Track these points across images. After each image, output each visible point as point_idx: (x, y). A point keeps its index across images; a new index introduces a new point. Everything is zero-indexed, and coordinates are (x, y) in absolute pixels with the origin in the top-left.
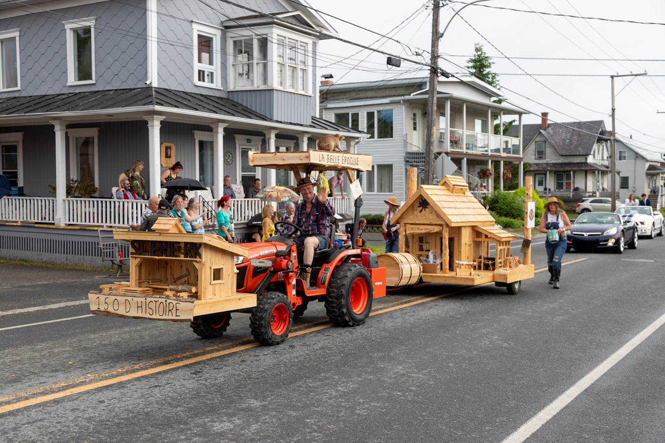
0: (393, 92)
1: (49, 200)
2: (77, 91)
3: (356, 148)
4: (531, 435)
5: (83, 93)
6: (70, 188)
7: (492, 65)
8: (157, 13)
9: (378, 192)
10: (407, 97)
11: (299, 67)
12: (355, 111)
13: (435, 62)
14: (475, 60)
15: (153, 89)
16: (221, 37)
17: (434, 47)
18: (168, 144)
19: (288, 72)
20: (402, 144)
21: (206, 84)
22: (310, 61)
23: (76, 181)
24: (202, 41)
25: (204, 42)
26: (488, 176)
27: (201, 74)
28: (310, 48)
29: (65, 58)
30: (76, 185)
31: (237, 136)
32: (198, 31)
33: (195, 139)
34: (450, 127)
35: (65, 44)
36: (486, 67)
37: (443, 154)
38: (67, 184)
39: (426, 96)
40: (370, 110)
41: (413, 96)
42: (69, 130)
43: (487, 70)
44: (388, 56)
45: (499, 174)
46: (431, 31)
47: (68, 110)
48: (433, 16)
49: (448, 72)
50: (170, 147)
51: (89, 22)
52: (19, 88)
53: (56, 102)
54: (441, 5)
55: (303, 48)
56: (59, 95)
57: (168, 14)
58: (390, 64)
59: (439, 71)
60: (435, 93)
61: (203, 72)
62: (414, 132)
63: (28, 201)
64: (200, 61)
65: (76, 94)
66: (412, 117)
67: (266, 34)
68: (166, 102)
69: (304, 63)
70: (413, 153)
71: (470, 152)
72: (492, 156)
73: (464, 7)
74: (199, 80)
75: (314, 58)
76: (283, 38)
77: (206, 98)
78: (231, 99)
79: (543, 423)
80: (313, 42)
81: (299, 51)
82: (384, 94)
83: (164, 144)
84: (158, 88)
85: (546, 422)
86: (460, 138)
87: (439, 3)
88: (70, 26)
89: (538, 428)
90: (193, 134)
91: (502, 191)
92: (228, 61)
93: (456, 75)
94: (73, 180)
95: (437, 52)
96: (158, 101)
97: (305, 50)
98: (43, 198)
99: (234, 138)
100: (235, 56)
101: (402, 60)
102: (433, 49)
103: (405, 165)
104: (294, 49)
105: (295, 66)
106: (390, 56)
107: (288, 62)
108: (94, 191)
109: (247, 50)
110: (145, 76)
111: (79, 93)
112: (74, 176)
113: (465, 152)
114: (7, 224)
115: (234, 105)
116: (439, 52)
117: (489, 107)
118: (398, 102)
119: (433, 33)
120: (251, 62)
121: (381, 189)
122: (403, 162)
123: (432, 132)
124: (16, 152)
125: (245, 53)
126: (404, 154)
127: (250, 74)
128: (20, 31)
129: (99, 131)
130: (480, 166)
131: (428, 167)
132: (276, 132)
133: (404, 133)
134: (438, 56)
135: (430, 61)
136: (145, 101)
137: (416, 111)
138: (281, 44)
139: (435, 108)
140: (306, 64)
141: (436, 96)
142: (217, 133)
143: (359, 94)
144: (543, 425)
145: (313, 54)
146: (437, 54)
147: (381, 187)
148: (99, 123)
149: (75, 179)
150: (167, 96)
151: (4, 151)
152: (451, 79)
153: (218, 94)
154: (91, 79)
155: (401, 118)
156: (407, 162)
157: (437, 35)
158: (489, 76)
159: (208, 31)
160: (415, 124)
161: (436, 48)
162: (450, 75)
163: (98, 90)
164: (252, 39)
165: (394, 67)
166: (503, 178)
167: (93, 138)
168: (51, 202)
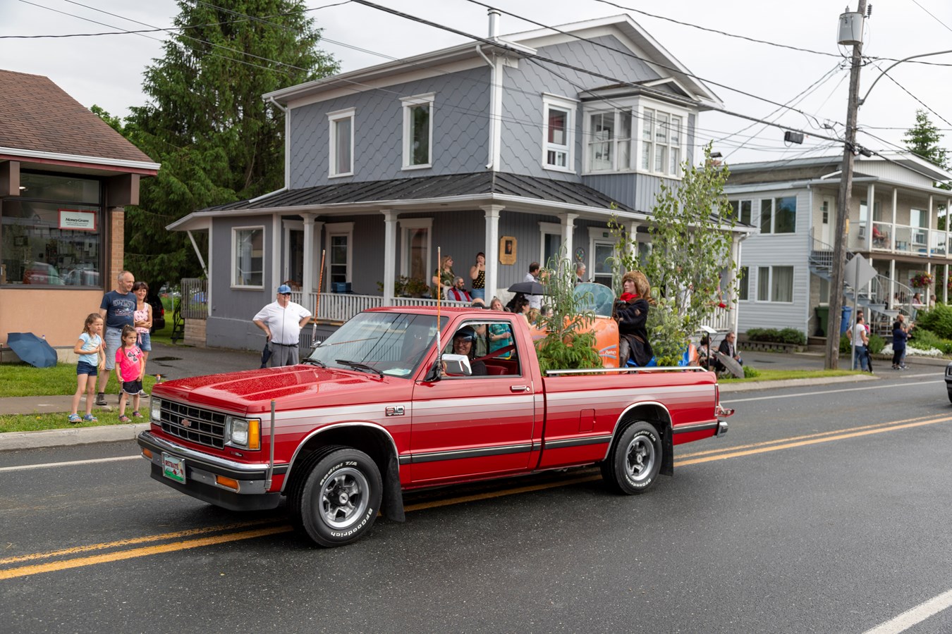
0: (798, 175)
1: (376, 299)
2: (412, 177)
3: (740, 246)
4: (911, 628)
5: (418, 178)
6: (400, 286)
7: (941, 139)
8: (503, 87)
9: (773, 300)
10: (815, 181)
11: (670, 146)
12: (745, 198)
13: (851, 137)
14: (915, 132)
15: (494, 174)
16: (577, 112)
17: (851, 118)
18: (509, 238)
19: (656, 151)
20: (807, 240)
21: (557, 167)
22: (684, 139)
23: (406, 279)
24: (555, 116)
25: (556, 117)
26: (926, 285)
27: (551, 157)
28: (685, 122)
29: (401, 139)
30: (406, 282)
31: (591, 229)
32: (550, 105)
33: (540, 232)
34: (874, 220)
35: (401, 124)
36: (931, 140)
37: (859, 255)
38: (395, 282)
39: (839, 180)
40: (767, 197)
41: (824, 179)
42: (401, 220)
43: (932, 145)
44: (786, 130)
45: (942, 283)
46: (848, 97)
47: (400, 198)
48: (851, 77)
49: (869, 149)
50: (511, 242)
51: (428, 99)
52: (351, 173)
53: (388, 189)
54: (862, 63)
55: (676, 123)
56: (392, 181)
57: (516, 88)
58: (788, 141)
59: (856, 148)
60: (851, 176)
61: (554, 153)
62: (824, 225)
63: (355, 299)
64: (551, 140)
65: (410, 180)
66: (823, 206)
67: (631, 107)
68: (506, 189)
69: (677, 140)
70: (821, 253)
71: (902, 252)
72: (933, 258)
73: (894, 65)
74: (549, 163)
75: (691, 136)
76: (651, 111)
77: (556, 183)
78: (585, 184)
79: (932, 614)
80: (690, 114)
81: (671, 127)
82: (786, 177)
83: (504, 237)
84: (500, 173)
85: (937, 612)
86: (888, 234)
87: (860, 61)
88: (407, 103)
89: (924, 619)
90: (539, 227)
91: (946, 305)
92: (583, 140)
93: (880, 153)
94: (403, 277)
95: (855, 123)
96: (498, 188)
97: (678, 126)
98: (370, 297)
99: (588, 231)
100: (592, 135)
101: (805, 135)
102: (849, 120)
103: (810, 267)
104: (664, 125)
105: (665, 144)
106: (789, 131)
107: (656, 140)
108: (426, 290)
109: (607, 126)
110: (486, 159)
111: (414, 178)
112: (405, 272)
113: (893, 252)
114: (332, 324)
115: (589, 193)
116: (857, 124)
117: (930, 193)
118: (804, 188)
119: (849, 99)
120: (611, 140)
121: (776, 297)
122: (808, 264)
123: (844, 226)
124: (346, 244)
125: (605, 129)
126: (809, 254)
127: (610, 155)
128: (356, 110)
129: (434, 222)
130: (914, 271)
131: (836, 271)
132: (638, 224)
133: (810, 227)
134: (856, 129)
135: (844, 136)
136: (481, 189)
137: (827, 199)
138: (649, 118)
139: (849, 195)
140: (680, 142)
141: (852, 179)
142: (566, 225)
143: (752, 177)
144: (931, 617)
145: (688, 130)
146: (855, 126)
147: (777, 295)
148: (434, 213)
149: (406, 276)
150: (510, 182)
151: (334, 243)
152: (873, 158)
153: (569, 179)
154: (426, 161)
155: (807, 208)
156: (812, 263)
157: (855, 102)
158: (935, 153)
159: (561, 105)
160: (825, 215)
161: (853, 118)
162: (872, 153)
163: (434, 175)
164: (614, 113)
165: (794, 144)
166: (948, 287)
167: (427, 229)
168: (378, 300)
